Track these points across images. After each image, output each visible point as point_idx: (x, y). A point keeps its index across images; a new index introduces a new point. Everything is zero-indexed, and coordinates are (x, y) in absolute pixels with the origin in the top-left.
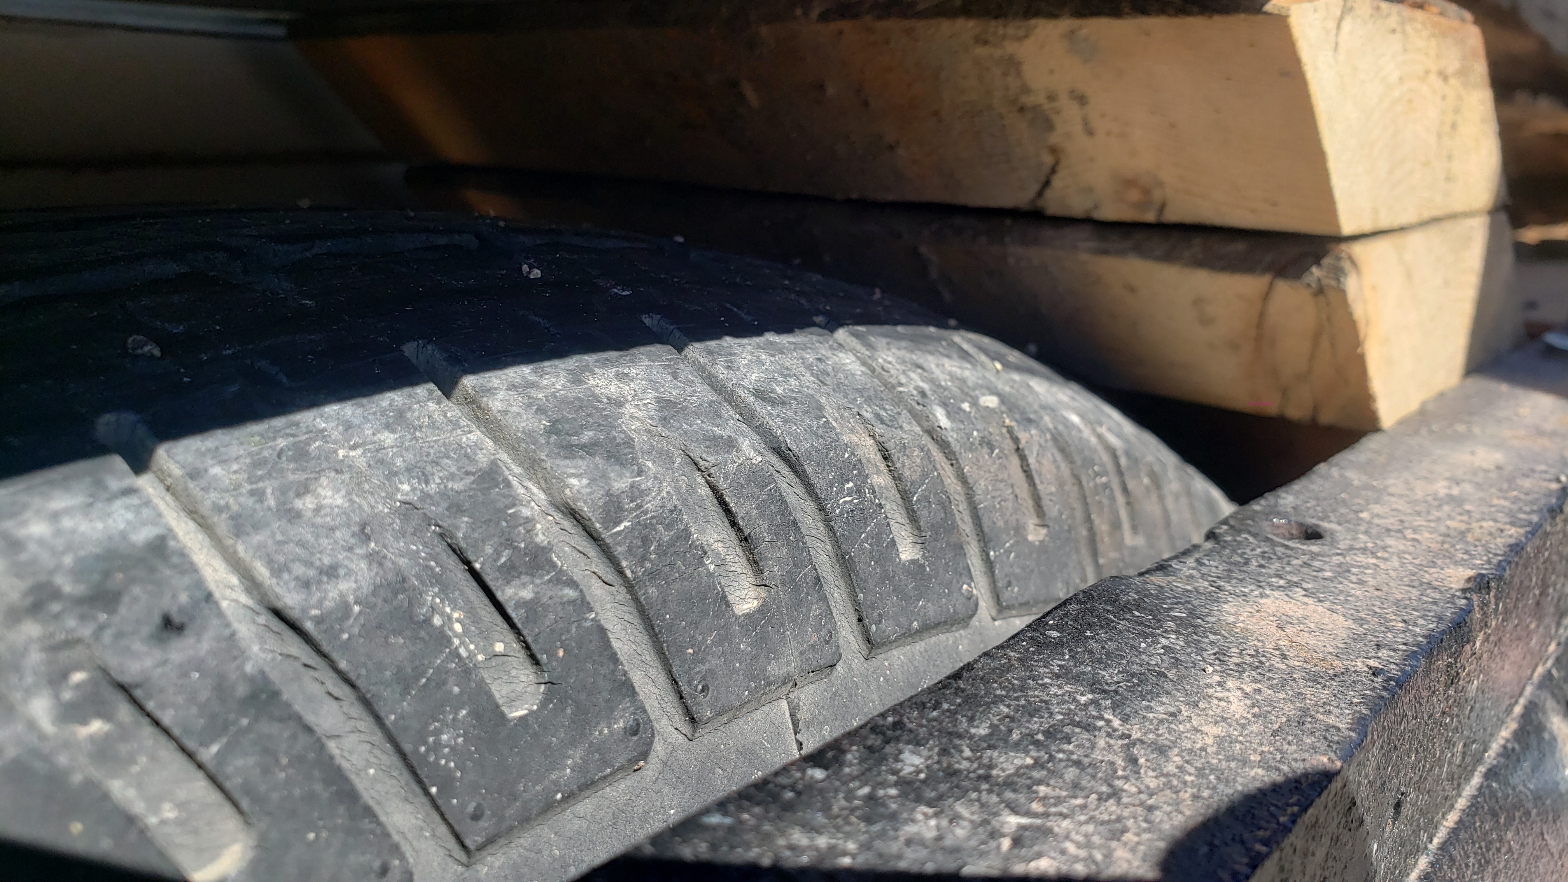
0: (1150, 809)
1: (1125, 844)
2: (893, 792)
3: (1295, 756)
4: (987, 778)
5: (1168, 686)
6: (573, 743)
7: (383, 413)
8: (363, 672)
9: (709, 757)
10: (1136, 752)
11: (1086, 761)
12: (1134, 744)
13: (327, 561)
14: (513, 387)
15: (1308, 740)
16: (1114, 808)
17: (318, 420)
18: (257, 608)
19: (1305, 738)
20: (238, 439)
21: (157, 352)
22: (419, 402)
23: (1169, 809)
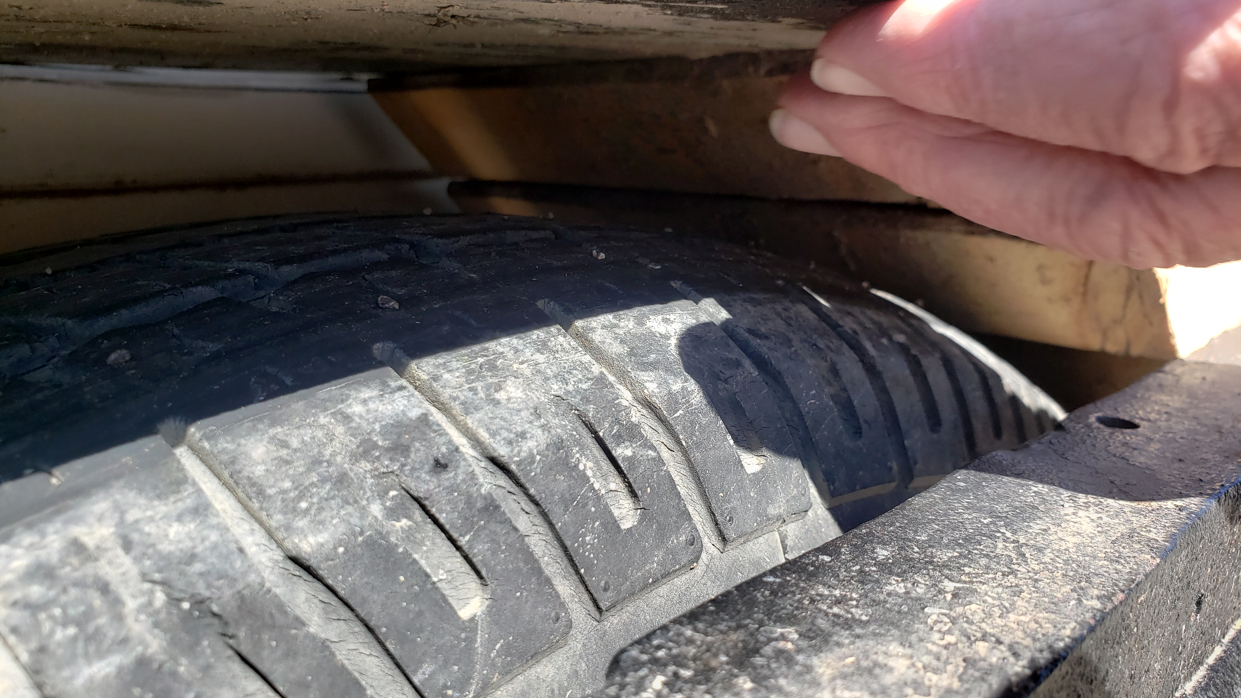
0: (1036, 581)
1: (1023, 599)
2: (874, 569)
3: (1128, 554)
4: (931, 563)
5: (1040, 514)
6: (657, 547)
7: (535, 342)
8: (543, 495)
9: (733, 564)
10: (1023, 550)
11: (992, 554)
12: (1022, 546)
13: (519, 429)
14: (604, 327)
15: (1137, 546)
16: (1013, 580)
17: (498, 347)
18: (479, 457)
19: (1134, 545)
20: (455, 358)
21: (397, 307)
22: (553, 336)
23: (1048, 581)
